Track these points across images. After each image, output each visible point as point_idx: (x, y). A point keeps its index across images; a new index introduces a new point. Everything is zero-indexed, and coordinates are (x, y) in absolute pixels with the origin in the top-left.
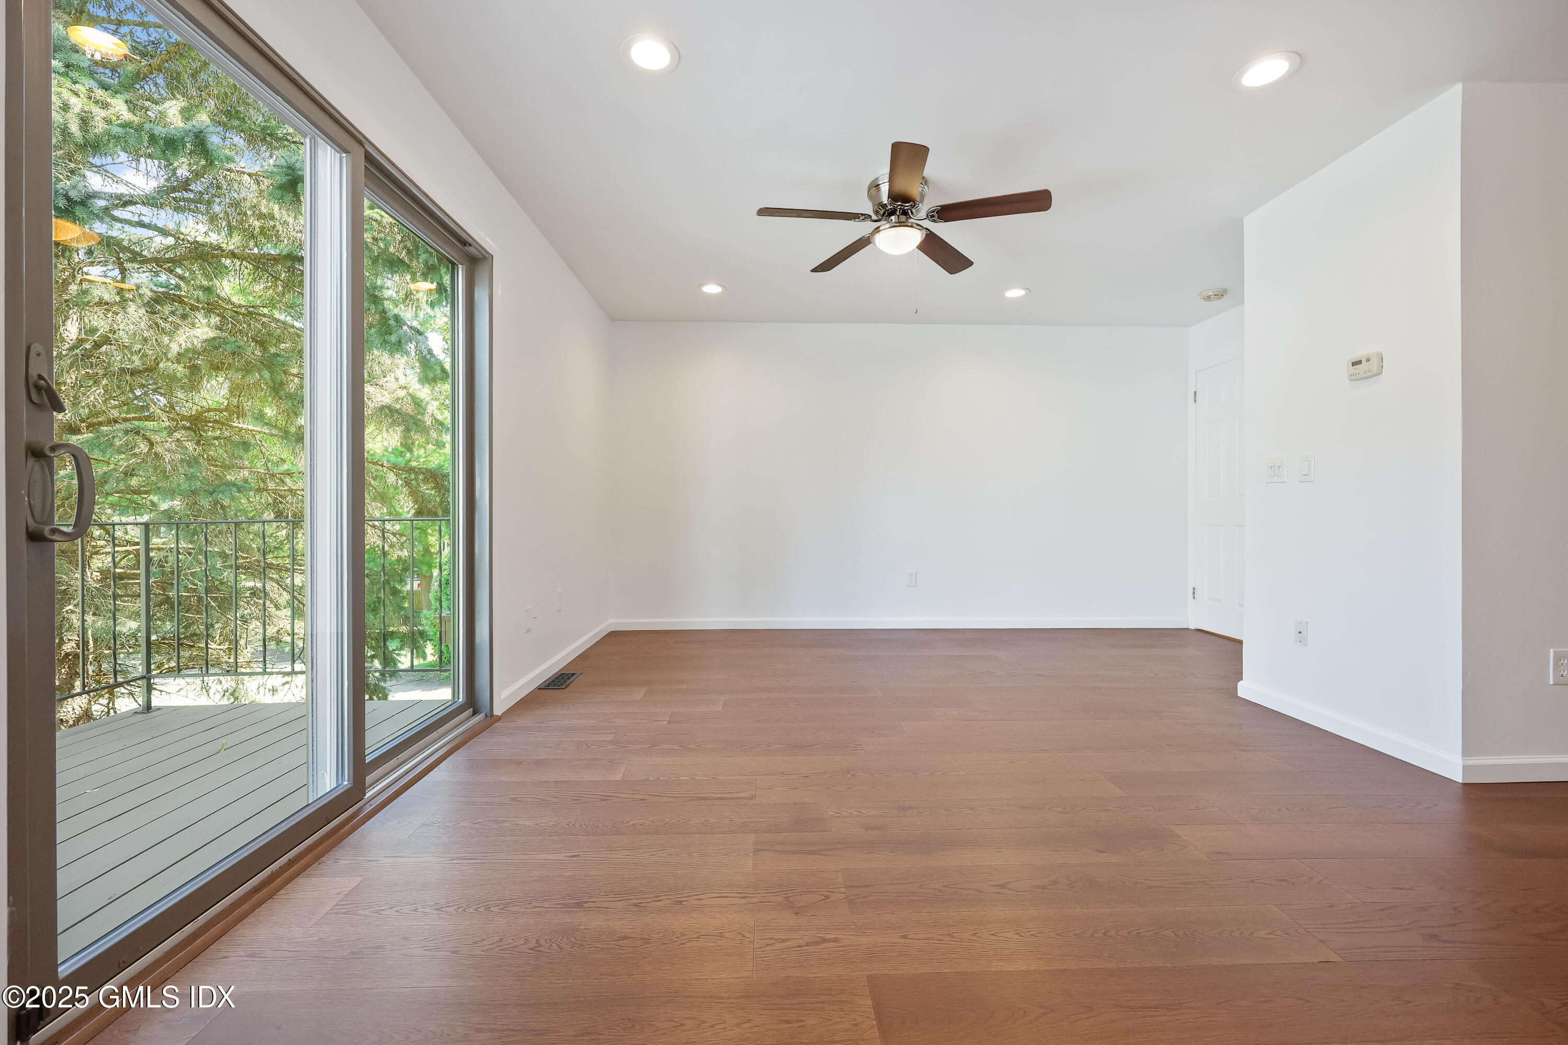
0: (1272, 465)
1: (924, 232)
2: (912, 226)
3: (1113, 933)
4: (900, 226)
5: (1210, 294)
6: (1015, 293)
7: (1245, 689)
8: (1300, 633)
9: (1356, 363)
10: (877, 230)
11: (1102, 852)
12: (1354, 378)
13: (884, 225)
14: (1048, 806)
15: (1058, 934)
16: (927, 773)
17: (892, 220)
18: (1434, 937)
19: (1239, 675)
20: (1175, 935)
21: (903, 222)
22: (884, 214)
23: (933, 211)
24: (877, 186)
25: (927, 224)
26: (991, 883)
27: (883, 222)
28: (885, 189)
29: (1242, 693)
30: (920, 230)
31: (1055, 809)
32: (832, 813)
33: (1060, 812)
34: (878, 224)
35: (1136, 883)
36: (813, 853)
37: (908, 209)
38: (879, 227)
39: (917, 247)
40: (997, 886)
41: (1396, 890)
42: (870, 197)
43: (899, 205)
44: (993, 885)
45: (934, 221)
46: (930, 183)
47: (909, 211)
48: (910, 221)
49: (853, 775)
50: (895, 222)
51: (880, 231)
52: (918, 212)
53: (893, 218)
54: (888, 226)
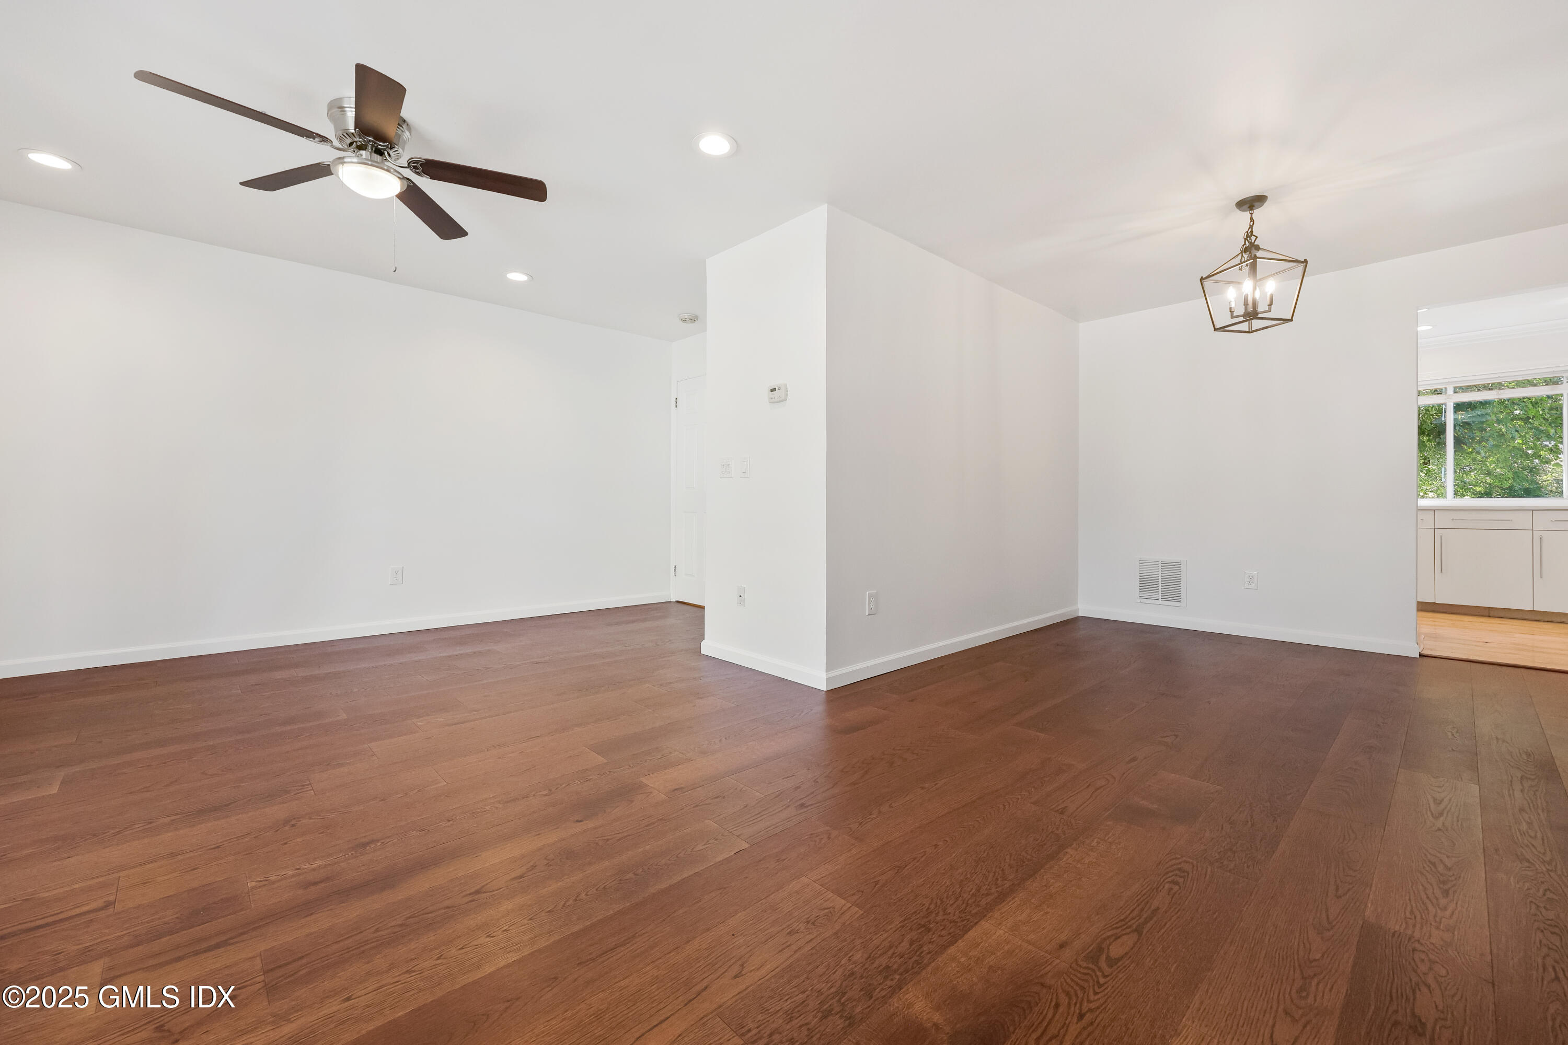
0: (724, 464)
1: (405, 182)
2: (388, 171)
3: (583, 896)
4: (371, 165)
5: (686, 317)
6: (517, 277)
7: (707, 647)
8: (740, 596)
9: (773, 390)
10: (341, 161)
11: (581, 821)
12: (772, 401)
13: (349, 155)
14: (533, 793)
15: (530, 919)
16: (399, 796)
17: (362, 155)
18: (802, 806)
19: (702, 637)
20: (635, 875)
21: (377, 162)
22: (351, 144)
23: (417, 162)
24: (342, 108)
25: (408, 173)
26: (464, 893)
27: (349, 154)
28: (351, 114)
29: (704, 651)
30: (399, 178)
31: (541, 793)
32: (254, 884)
33: (545, 795)
34: (342, 154)
35: (608, 840)
36: (218, 946)
37: (385, 150)
38: (343, 158)
39: (397, 196)
40: (470, 894)
41: (785, 779)
42: (331, 117)
43: (370, 141)
44: (466, 895)
45: (418, 173)
46: (412, 129)
47: (386, 152)
48: (386, 163)
49: (293, 826)
50: (366, 159)
51: (345, 163)
52: (398, 157)
53: (363, 152)
54: (355, 160)
